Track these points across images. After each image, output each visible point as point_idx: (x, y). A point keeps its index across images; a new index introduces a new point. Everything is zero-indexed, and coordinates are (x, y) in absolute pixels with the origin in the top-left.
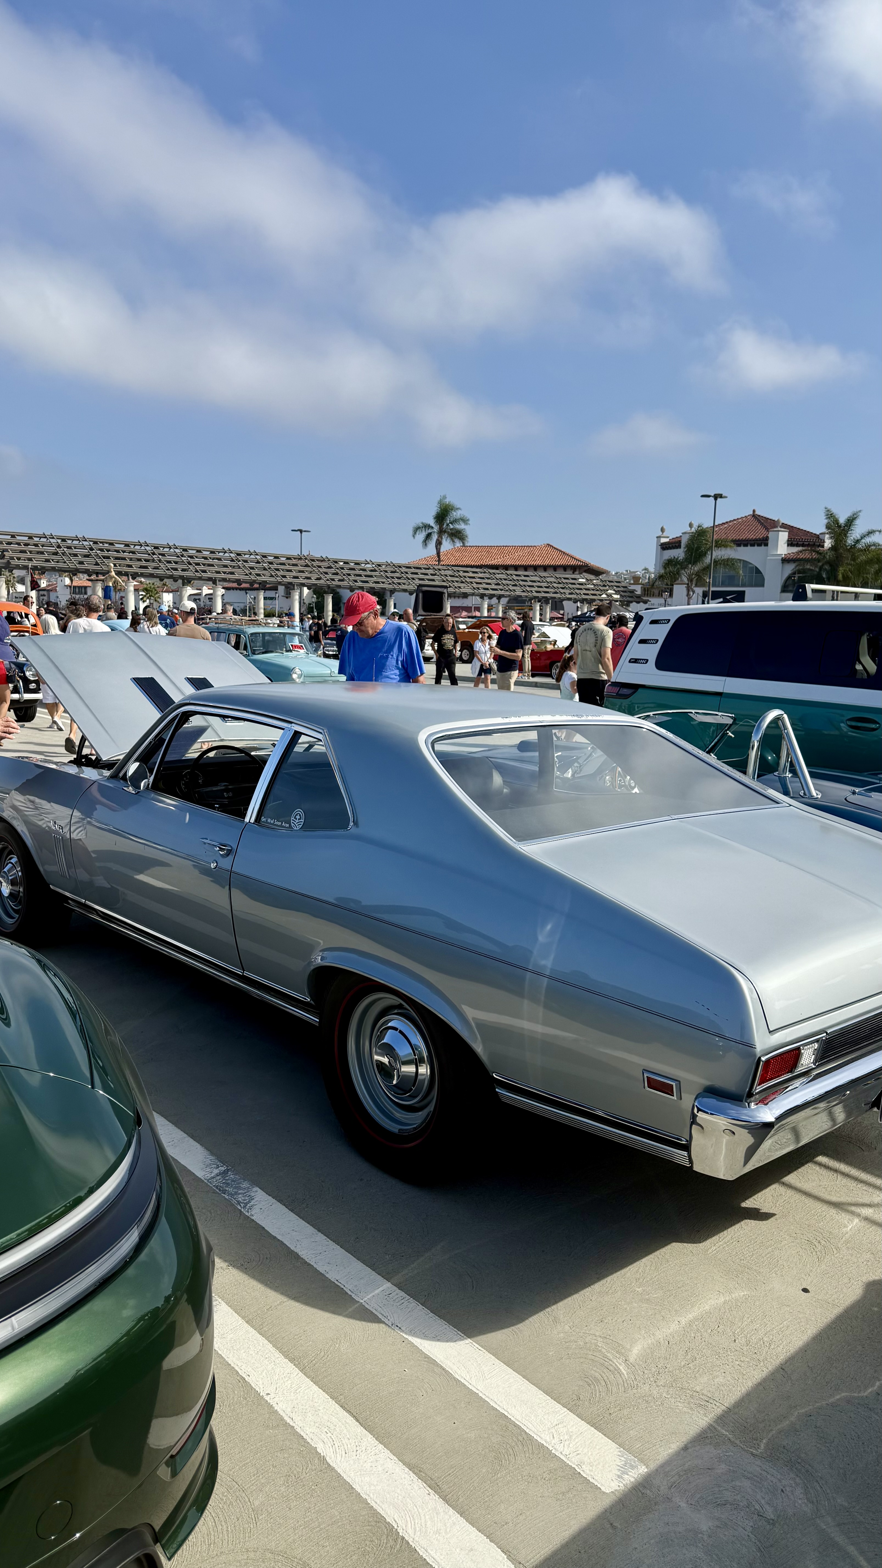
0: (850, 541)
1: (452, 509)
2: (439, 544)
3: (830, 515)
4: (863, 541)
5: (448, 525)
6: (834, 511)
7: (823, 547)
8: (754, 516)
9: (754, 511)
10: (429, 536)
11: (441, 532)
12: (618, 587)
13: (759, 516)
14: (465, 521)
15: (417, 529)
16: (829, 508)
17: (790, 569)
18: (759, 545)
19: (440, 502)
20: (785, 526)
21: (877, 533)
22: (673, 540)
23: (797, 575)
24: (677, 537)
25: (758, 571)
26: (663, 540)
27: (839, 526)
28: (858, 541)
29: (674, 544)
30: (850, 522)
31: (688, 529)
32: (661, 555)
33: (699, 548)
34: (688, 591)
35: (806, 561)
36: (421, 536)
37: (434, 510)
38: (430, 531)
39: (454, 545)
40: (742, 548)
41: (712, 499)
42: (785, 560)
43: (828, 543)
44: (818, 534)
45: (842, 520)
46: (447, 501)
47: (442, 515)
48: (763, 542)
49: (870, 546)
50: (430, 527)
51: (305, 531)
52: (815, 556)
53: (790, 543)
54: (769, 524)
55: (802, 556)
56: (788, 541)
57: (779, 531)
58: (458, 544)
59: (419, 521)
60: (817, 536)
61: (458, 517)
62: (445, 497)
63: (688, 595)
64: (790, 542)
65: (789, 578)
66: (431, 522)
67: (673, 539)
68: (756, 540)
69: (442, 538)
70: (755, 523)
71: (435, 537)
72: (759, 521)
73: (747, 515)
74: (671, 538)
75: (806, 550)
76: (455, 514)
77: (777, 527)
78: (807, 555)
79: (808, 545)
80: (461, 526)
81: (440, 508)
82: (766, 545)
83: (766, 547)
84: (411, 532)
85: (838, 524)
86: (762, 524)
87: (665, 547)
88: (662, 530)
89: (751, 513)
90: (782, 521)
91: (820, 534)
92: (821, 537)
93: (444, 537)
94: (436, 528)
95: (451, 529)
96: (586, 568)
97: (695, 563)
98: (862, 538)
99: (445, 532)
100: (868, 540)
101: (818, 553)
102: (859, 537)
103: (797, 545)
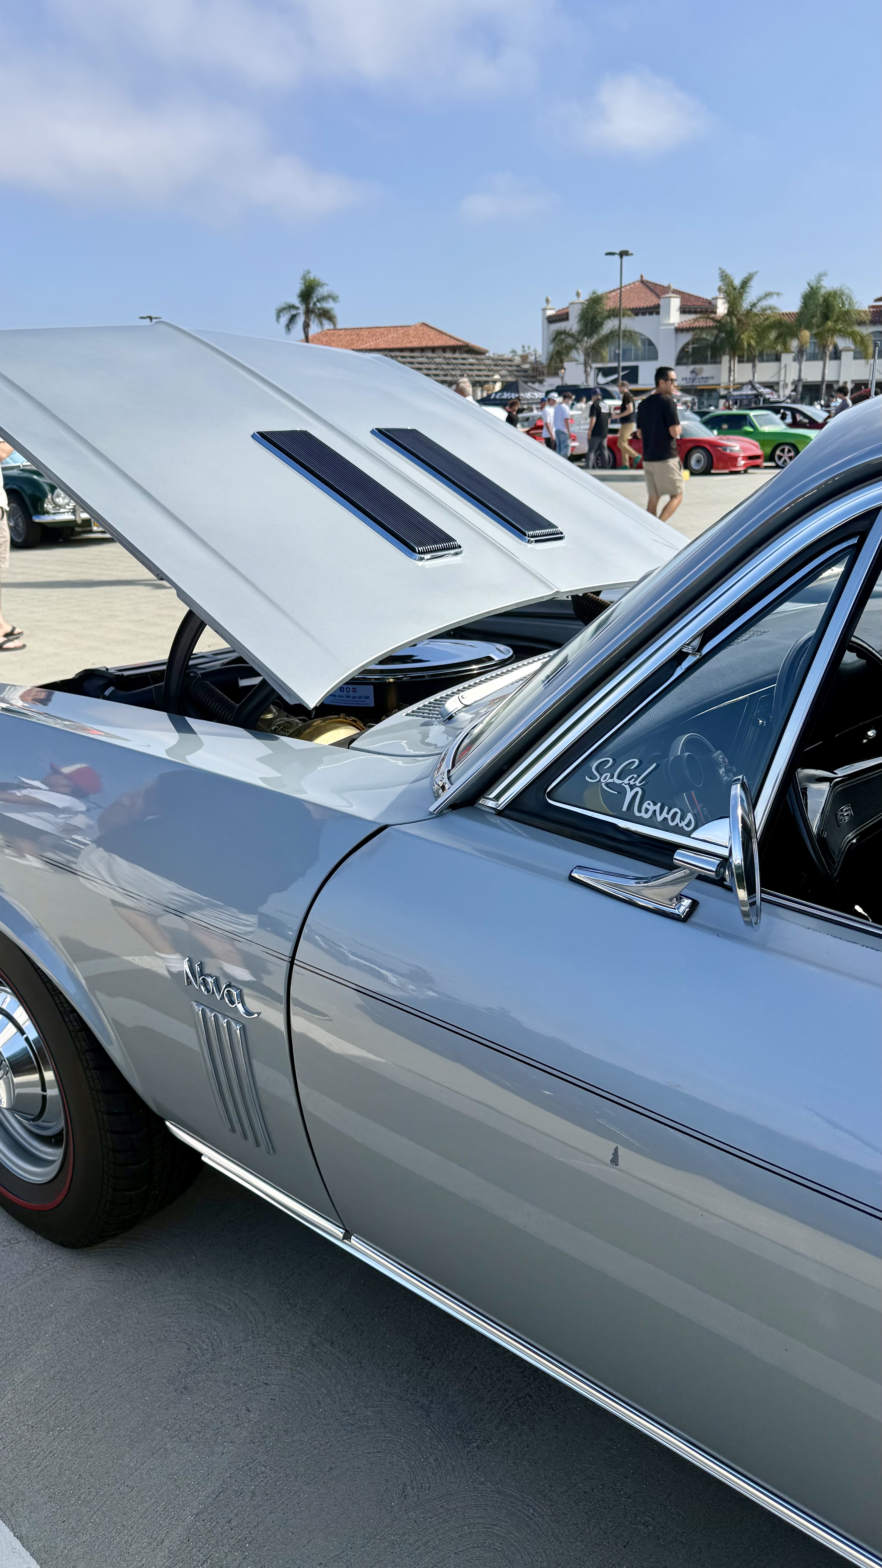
0: (745, 305)
1: (318, 285)
2: (306, 326)
3: (725, 277)
4: (760, 304)
5: (315, 304)
6: (729, 271)
7: (715, 313)
8: (642, 281)
9: (642, 276)
10: (293, 318)
11: (308, 312)
12: (511, 366)
13: (647, 282)
14: (334, 299)
15: (280, 312)
16: (723, 268)
17: (687, 338)
18: (651, 314)
19: (304, 278)
20: (676, 292)
21: (775, 297)
22: (560, 313)
23: (690, 347)
24: (563, 309)
25: (651, 343)
26: (550, 313)
27: (735, 289)
28: (754, 305)
29: (562, 317)
30: (745, 284)
31: (575, 299)
32: (548, 328)
33: (594, 317)
34: (586, 367)
35: (702, 329)
36: (285, 319)
37: (298, 287)
38: (294, 312)
39: (322, 328)
40: (640, 318)
41: (617, 257)
42: (679, 330)
43: (722, 309)
44: (710, 299)
45: (737, 283)
46: (311, 276)
47: (307, 294)
48: (654, 310)
49: (765, 310)
50: (293, 307)
51: (155, 318)
52: (711, 323)
53: (684, 310)
54: (658, 290)
55: (696, 324)
56: (681, 308)
57: (670, 297)
58: (327, 325)
59: (281, 303)
60: (710, 302)
61: (325, 294)
62: (309, 272)
63: (586, 371)
64: (682, 310)
65: (683, 349)
66: (296, 302)
67: (559, 311)
68: (647, 308)
69: (309, 319)
70: (645, 289)
71: (301, 320)
72: (648, 287)
73: (634, 281)
74: (557, 309)
75: (701, 318)
76: (321, 291)
77: (668, 293)
78: (702, 323)
79: (701, 312)
80: (328, 305)
81: (305, 284)
82: (658, 313)
83: (657, 316)
84: (274, 317)
85: (732, 286)
86: (652, 290)
87: (551, 320)
88: (547, 301)
89: (639, 278)
90: (673, 287)
91: (713, 299)
92: (713, 302)
93: (312, 317)
94: (302, 309)
95: (319, 309)
96: (466, 349)
97: (590, 335)
98: (759, 301)
99: (312, 312)
100: (764, 304)
101: (713, 319)
102: (756, 301)
103: (690, 312)
